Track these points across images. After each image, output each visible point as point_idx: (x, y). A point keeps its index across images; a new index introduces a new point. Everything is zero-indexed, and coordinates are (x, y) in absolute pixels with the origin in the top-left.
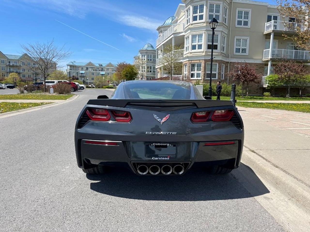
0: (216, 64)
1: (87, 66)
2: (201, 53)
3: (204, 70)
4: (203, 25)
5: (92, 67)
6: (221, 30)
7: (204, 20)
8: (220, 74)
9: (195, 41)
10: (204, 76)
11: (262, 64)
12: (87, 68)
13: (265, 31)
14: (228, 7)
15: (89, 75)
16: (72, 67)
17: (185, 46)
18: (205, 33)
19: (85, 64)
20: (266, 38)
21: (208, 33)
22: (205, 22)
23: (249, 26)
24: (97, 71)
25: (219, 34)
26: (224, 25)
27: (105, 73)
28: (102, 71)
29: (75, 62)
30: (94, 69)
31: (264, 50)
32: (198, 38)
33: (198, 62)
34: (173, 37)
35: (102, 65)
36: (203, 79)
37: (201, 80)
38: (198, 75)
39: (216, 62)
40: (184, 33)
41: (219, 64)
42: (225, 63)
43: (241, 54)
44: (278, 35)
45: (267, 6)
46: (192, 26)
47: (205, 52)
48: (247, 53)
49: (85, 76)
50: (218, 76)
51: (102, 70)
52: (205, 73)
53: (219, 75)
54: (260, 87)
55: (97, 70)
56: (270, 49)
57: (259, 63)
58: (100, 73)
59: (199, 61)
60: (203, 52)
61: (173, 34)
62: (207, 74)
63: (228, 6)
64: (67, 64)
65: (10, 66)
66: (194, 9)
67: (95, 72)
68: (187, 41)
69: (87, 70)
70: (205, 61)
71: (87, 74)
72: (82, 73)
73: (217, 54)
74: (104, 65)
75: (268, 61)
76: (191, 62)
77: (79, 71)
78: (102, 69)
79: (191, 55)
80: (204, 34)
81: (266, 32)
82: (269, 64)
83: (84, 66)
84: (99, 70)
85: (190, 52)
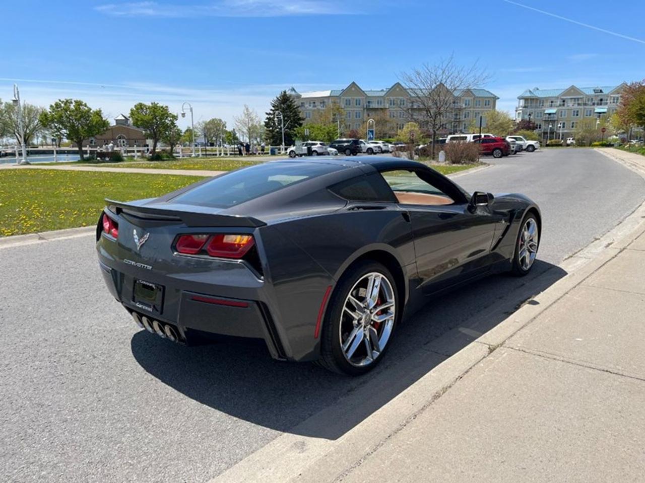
1: (562, 96)
5: (575, 99)
12: (564, 101)
15: (566, 116)
16: (530, 101)
19: (560, 92)
24: (587, 107)
27: (609, 109)
28: (601, 104)
29: (538, 89)
30: (580, 102)
35: (601, 91)
49: (556, 119)
51: (601, 102)
55: (588, 104)
58: (594, 110)
64: (518, 96)
65: (413, 109)
67: (581, 109)
69: (564, 105)
71: (563, 114)
72: (550, 114)
74: (605, 92)
77: (544, 109)
78: (601, 100)
83: (557, 98)
84: (594, 104)
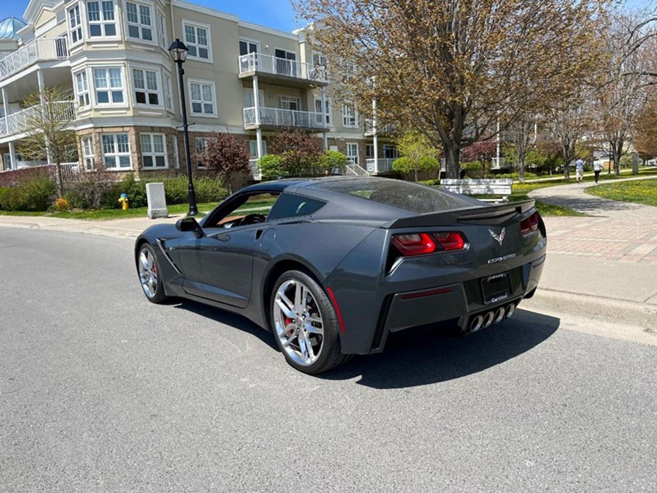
0: (161, 136)
2: (124, 111)
3: (137, 149)
4: (118, 47)
6: (160, 62)
7: (118, 37)
8: (171, 156)
9: (103, 83)
10: (139, 164)
11: (245, 135)
13: (241, 73)
14: (164, 15)
17: (77, 93)
18: (125, 66)
20: (244, 86)
21: (132, 67)
22: (122, 41)
23: (210, 59)
25: (157, 71)
26: (163, 53)
31: (244, 109)
32: (111, 76)
33: (118, 132)
34: (38, 70)
36: (137, 170)
37: (134, 171)
38: (125, 161)
39: (160, 131)
40: (69, 61)
41: (166, 135)
42: (177, 133)
43: (203, 116)
44: (266, 81)
45: (237, 23)
46: (90, 48)
47: (133, 108)
48: (215, 115)
50: (169, 161)
52: (141, 156)
53: (172, 160)
54: (247, 179)
56: (256, 107)
57: (240, 135)
59: (121, 129)
60: (128, 109)
61: (37, 62)
62: (144, 157)
63: (165, 12)
66: (90, 10)
68: (79, 80)
70: (135, 130)
73: (160, 114)
75: (255, 130)
76: (103, 132)
79: (98, 115)
80: (123, 68)
81: (242, 75)
82: (258, 135)
85: (93, 107)
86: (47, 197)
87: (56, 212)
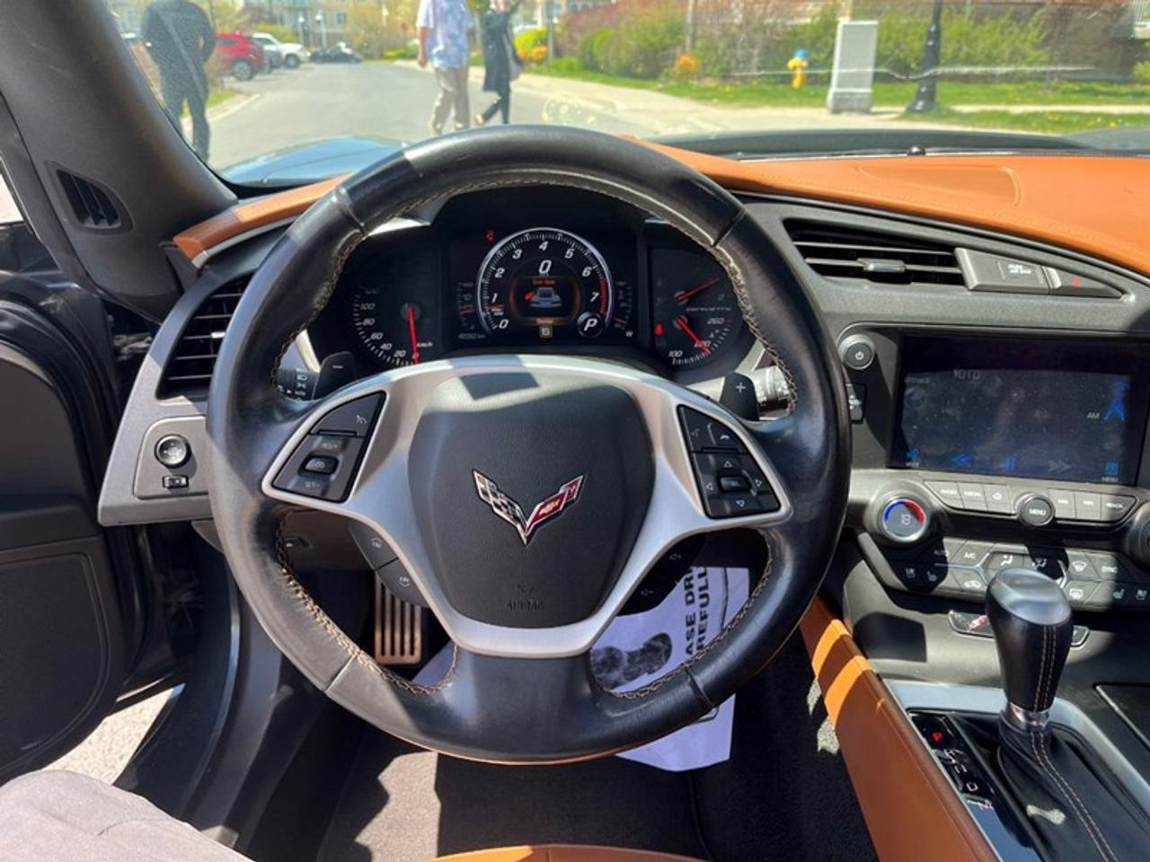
49: (308, 5)
86: (664, 49)
87: (672, 83)
